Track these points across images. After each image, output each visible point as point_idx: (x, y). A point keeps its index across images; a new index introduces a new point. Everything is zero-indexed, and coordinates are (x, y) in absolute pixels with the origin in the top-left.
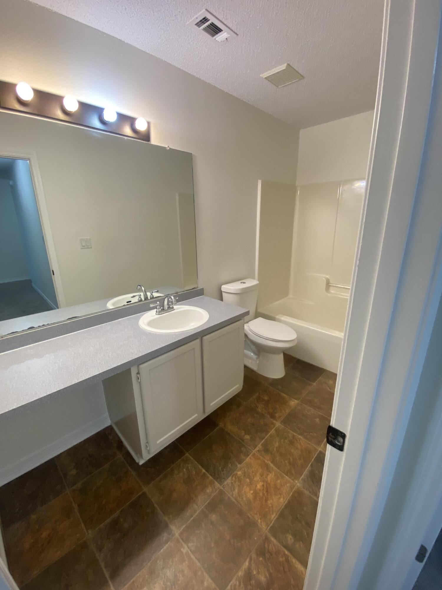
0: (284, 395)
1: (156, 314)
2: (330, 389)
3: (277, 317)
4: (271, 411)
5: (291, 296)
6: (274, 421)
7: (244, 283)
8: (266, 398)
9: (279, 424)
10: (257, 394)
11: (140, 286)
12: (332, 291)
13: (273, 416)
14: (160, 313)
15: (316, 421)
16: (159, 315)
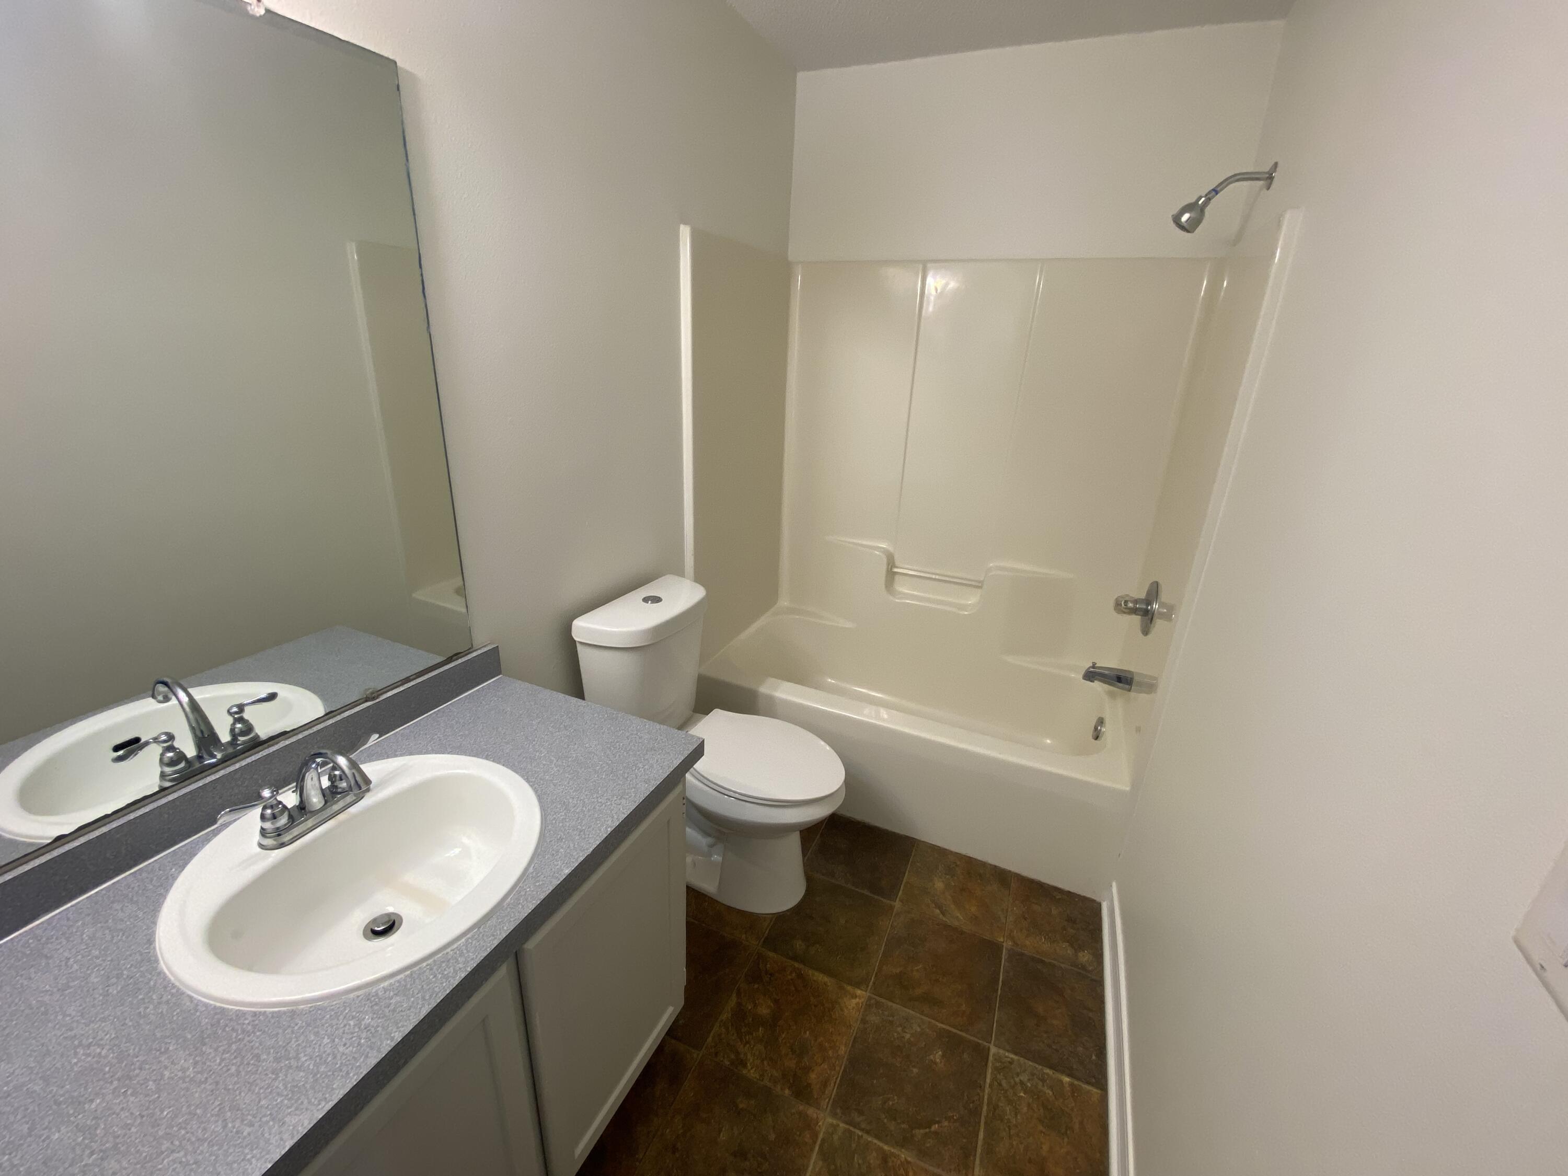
0: (821, 978)
1: (261, 846)
2: (943, 913)
3: (764, 689)
4: (791, 1063)
5: (784, 602)
6: (811, 1112)
7: (657, 600)
8: (764, 1010)
9: (830, 1120)
10: (733, 1001)
11: (165, 684)
12: (902, 587)
13: (802, 1092)
14: (286, 838)
15: (935, 1063)
16: (282, 845)
